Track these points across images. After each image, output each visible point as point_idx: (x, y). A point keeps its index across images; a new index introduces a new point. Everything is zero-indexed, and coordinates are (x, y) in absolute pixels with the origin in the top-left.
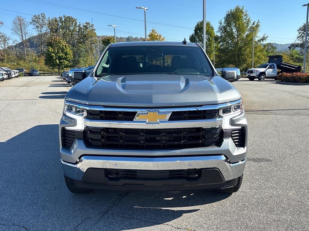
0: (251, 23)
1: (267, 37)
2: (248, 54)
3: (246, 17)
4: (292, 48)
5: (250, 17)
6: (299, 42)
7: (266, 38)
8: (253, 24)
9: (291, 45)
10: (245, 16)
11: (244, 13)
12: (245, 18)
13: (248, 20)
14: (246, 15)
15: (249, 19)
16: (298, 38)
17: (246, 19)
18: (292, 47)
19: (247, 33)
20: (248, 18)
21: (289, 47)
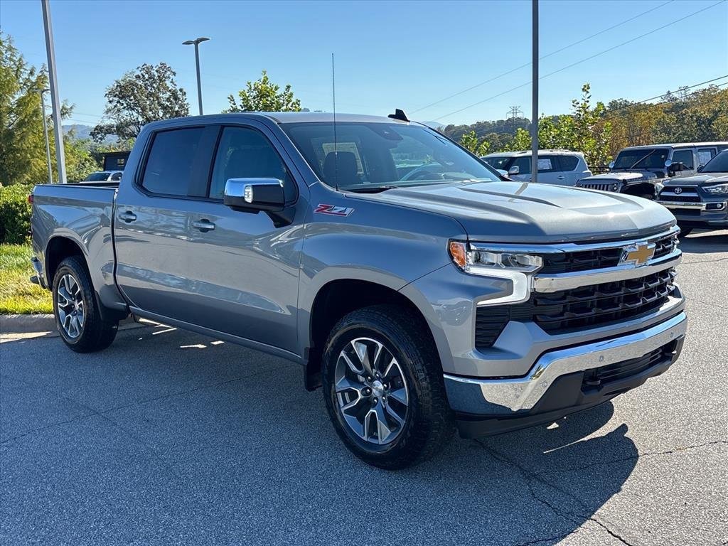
0: (26, 70)
1: (71, 108)
2: (32, 148)
3: (11, 55)
4: (100, 136)
5: (22, 56)
6: (111, 121)
7: (69, 111)
8: (31, 73)
9: (96, 129)
10: (9, 53)
11: (6, 44)
12: (9, 56)
13: (17, 63)
14: (10, 49)
15: (20, 59)
16: (107, 112)
17: (11, 59)
18: (98, 133)
19: (19, 95)
20: (18, 56)
21: (92, 134)
